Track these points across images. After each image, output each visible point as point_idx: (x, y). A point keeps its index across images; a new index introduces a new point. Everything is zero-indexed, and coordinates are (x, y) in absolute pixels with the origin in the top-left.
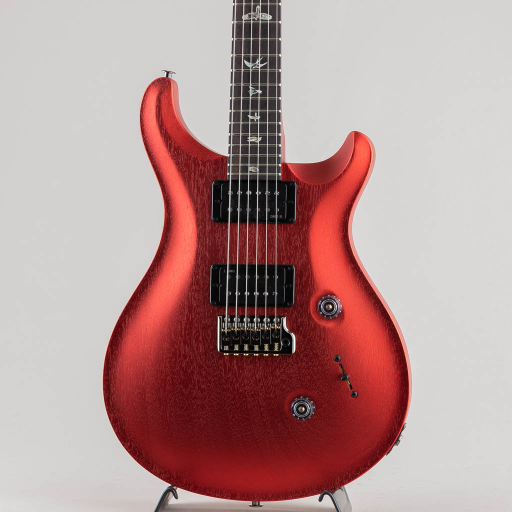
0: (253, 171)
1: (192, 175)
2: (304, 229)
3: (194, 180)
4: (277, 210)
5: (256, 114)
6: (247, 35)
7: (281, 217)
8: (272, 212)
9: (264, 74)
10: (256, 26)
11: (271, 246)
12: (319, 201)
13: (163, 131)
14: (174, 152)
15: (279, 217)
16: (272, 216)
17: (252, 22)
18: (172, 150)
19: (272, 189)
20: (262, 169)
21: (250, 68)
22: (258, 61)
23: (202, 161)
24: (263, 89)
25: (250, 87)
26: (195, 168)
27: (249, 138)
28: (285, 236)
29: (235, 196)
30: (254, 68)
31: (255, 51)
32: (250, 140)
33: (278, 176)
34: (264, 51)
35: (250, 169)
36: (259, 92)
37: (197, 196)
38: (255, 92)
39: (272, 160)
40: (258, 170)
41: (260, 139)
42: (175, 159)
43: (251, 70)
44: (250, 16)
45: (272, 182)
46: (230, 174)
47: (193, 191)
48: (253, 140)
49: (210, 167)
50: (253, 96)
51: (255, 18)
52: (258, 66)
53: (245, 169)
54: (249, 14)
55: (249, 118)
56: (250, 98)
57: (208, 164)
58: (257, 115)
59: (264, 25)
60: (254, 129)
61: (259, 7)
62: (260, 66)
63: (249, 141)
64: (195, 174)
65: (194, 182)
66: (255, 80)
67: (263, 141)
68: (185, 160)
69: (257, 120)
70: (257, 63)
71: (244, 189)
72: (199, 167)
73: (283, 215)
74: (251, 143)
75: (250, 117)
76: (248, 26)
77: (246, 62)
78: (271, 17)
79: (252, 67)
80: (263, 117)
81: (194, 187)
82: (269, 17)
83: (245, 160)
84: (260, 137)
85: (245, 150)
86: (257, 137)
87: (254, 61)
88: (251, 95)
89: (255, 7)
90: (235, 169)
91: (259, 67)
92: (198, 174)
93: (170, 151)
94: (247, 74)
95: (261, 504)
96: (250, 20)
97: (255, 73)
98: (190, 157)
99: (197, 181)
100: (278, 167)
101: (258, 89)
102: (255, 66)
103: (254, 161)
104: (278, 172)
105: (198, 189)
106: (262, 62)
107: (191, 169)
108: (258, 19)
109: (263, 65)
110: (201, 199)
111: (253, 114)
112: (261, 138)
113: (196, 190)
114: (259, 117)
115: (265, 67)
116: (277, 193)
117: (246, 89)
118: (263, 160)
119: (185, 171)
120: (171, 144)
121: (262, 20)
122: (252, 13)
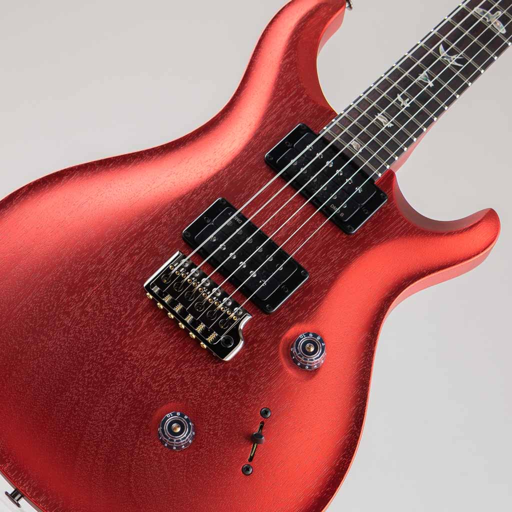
0: (354, 147)
1: (284, 101)
2: (354, 251)
3: (283, 106)
4: (344, 205)
5: (408, 100)
6: (466, 25)
7: (342, 215)
8: (337, 203)
9: (449, 73)
10: (481, 26)
11: (302, 235)
12: (396, 238)
13: (294, 36)
14: (287, 63)
15: (340, 213)
16: (333, 206)
17: (481, 19)
18: (287, 60)
19: (357, 182)
20: (366, 154)
21: (440, 55)
22: (455, 57)
23: (308, 96)
24: (437, 85)
25: (425, 72)
26: (295, 96)
27: (379, 115)
28: (327, 239)
29: (311, 155)
30: (445, 59)
31: (461, 46)
32: (379, 117)
33: (376, 175)
34: (470, 53)
35: (353, 142)
36: (431, 84)
37: (271, 122)
38: (427, 80)
39: (384, 154)
40: (360, 151)
41: (390, 125)
42: (281, 71)
43: (440, 58)
44: (484, 13)
45: (364, 174)
46: (327, 129)
47: (272, 114)
48: (382, 120)
49: (311, 108)
50: (420, 81)
51: (487, 18)
52: (451, 61)
53: (347, 138)
54: (485, 11)
55: (397, 97)
56: (416, 81)
57: (311, 104)
58: (408, 102)
59: (490, 33)
60: (393, 110)
61: (500, 13)
62: (454, 62)
63: (377, 117)
64: (289, 101)
65: (280, 107)
66: (436, 69)
67: (392, 130)
68: (290, 81)
69: (403, 106)
70: (452, 57)
71: (327, 156)
72: (299, 98)
73: (345, 217)
74: (377, 120)
75: (399, 97)
76: (473, 19)
77: (441, 48)
78: (504, 32)
79: (443, 57)
80: (413, 108)
81: (276, 112)
82: (502, 30)
83: (355, 130)
84: (392, 123)
85: (364, 121)
86: (389, 120)
87: (452, 53)
88: (419, 78)
89: (496, 10)
90: (337, 130)
91: (451, 63)
92: (292, 104)
93: (284, 59)
94: (431, 58)
95: (20, 502)
96: (481, 17)
97: (441, 65)
98: (300, 82)
99: (284, 110)
100: (384, 167)
101: (431, 80)
102: (447, 57)
103: (364, 138)
104: (380, 171)
105: (278, 117)
106: (458, 61)
107: (289, 94)
108: (490, 23)
109: (456, 64)
110: (272, 129)
111: (404, 97)
112: (392, 125)
113: (274, 116)
114: (408, 105)
115: (458, 68)
116: (359, 189)
117: (419, 71)
118: (375, 146)
119: (282, 90)
120: (291, 54)
121: (492, 25)
122: (488, 12)
